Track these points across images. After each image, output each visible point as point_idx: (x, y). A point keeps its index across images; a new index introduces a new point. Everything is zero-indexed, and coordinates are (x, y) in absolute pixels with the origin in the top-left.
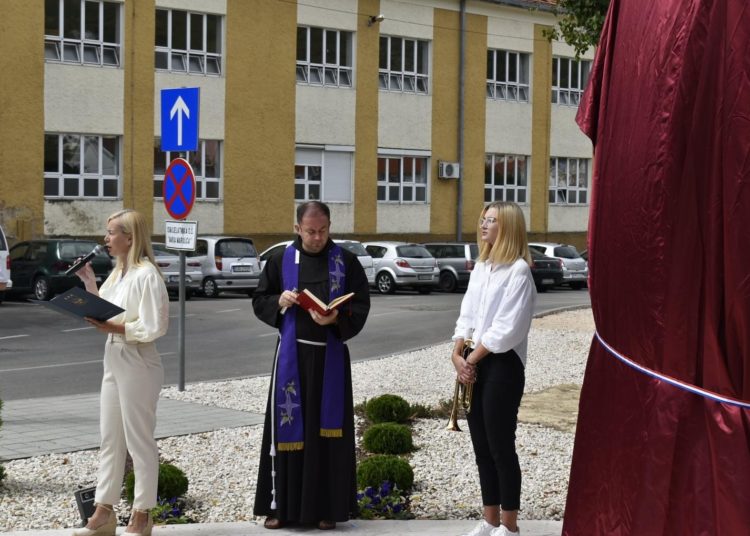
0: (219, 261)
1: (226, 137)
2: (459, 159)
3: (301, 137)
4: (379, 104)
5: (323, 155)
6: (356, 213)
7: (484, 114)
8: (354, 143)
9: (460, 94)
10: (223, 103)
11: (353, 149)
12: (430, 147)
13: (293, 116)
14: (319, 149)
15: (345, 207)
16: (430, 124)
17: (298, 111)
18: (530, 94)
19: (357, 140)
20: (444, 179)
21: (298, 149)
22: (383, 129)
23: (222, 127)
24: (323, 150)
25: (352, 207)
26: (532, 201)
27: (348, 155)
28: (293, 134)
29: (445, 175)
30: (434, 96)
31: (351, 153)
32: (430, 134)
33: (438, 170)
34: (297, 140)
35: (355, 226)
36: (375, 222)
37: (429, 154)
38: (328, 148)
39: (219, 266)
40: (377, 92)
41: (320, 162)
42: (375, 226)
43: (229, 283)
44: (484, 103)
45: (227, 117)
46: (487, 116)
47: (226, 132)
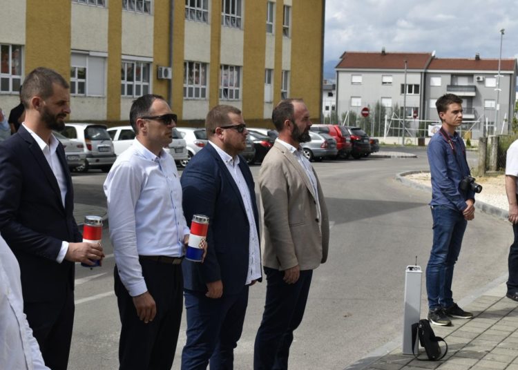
0: (89, 143)
1: (27, 42)
2: (170, 64)
3: (75, 45)
4: (123, 20)
5: (87, 59)
6: (108, 104)
7: (183, 31)
8: (107, 50)
9: (170, 15)
10: (25, 15)
11: (106, 55)
12: (152, 55)
13: (69, 27)
14: (85, 54)
15: (102, 100)
16: (152, 38)
17: (73, 24)
18: (209, 17)
19: (109, 48)
20: (162, 79)
21: (73, 54)
22: (125, 39)
23: (24, 35)
24: (88, 55)
25: (106, 100)
26: (210, 96)
27: (102, 60)
28: (69, 43)
29: (163, 77)
30: (155, 16)
31: (105, 58)
32: (152, 45)
33: (158, 73)
34: (72, 47)
35: (108, 116)
36: (120, 111)
37: (151, 60)
38: (91, 54)
39: (89, 147)
40: (121, 11)
41: (86, 65)
42: (119, 114)
43: (97, 161)
44: (184, 22)
45: (27, 27)
46: (186, 33)
47: (27, 39)
